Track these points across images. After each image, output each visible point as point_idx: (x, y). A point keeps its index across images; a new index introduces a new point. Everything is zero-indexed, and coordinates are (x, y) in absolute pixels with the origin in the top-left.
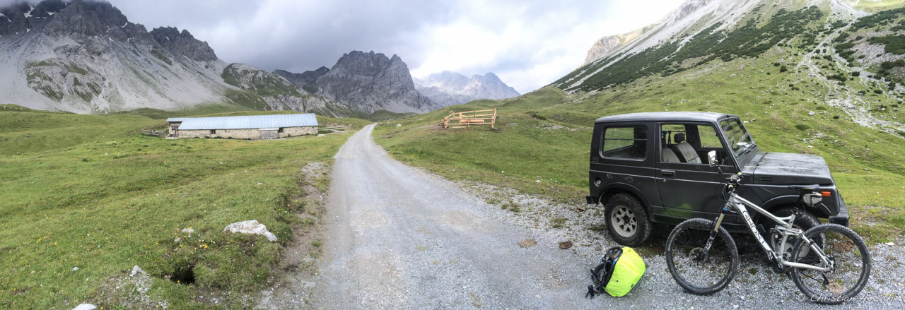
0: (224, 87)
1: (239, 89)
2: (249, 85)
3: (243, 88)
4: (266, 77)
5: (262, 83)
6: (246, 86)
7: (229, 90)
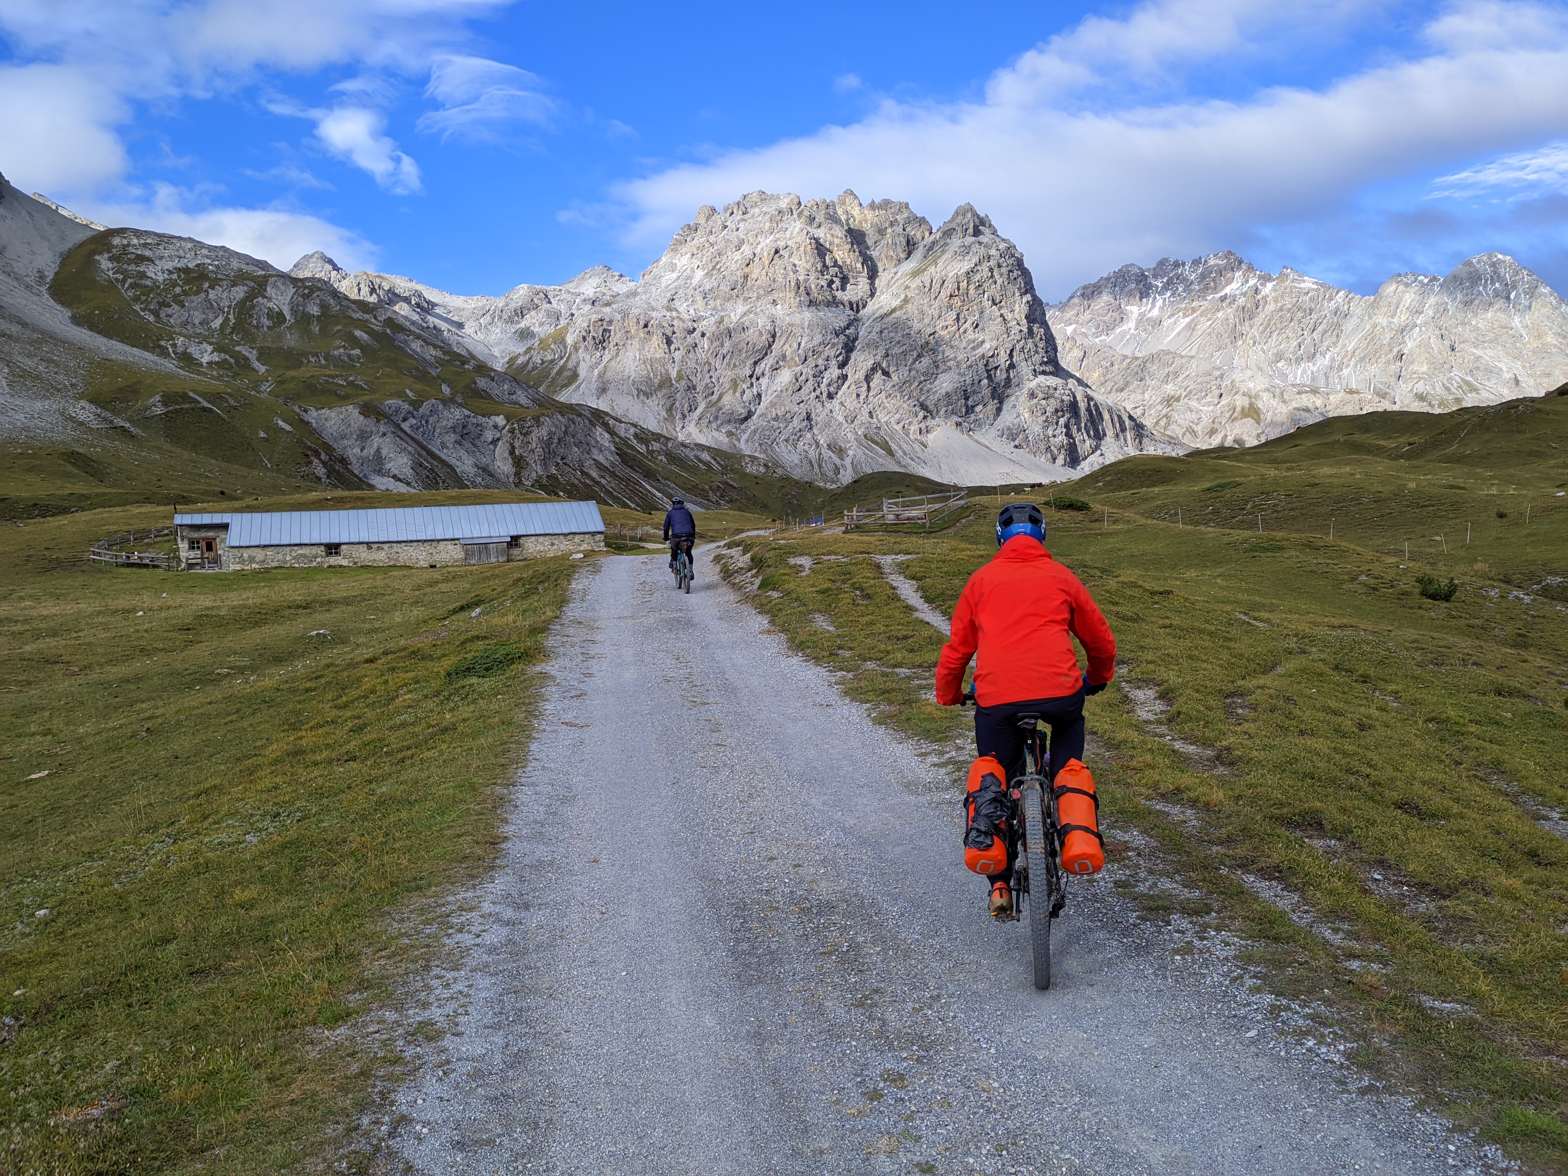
0: (78, 350)
1: (169, 365)
2: (219, 349)
3: (187, 359)
4: (314, 310)
5: (291, 340)
6: (206, 355)
7: (106, 365)
